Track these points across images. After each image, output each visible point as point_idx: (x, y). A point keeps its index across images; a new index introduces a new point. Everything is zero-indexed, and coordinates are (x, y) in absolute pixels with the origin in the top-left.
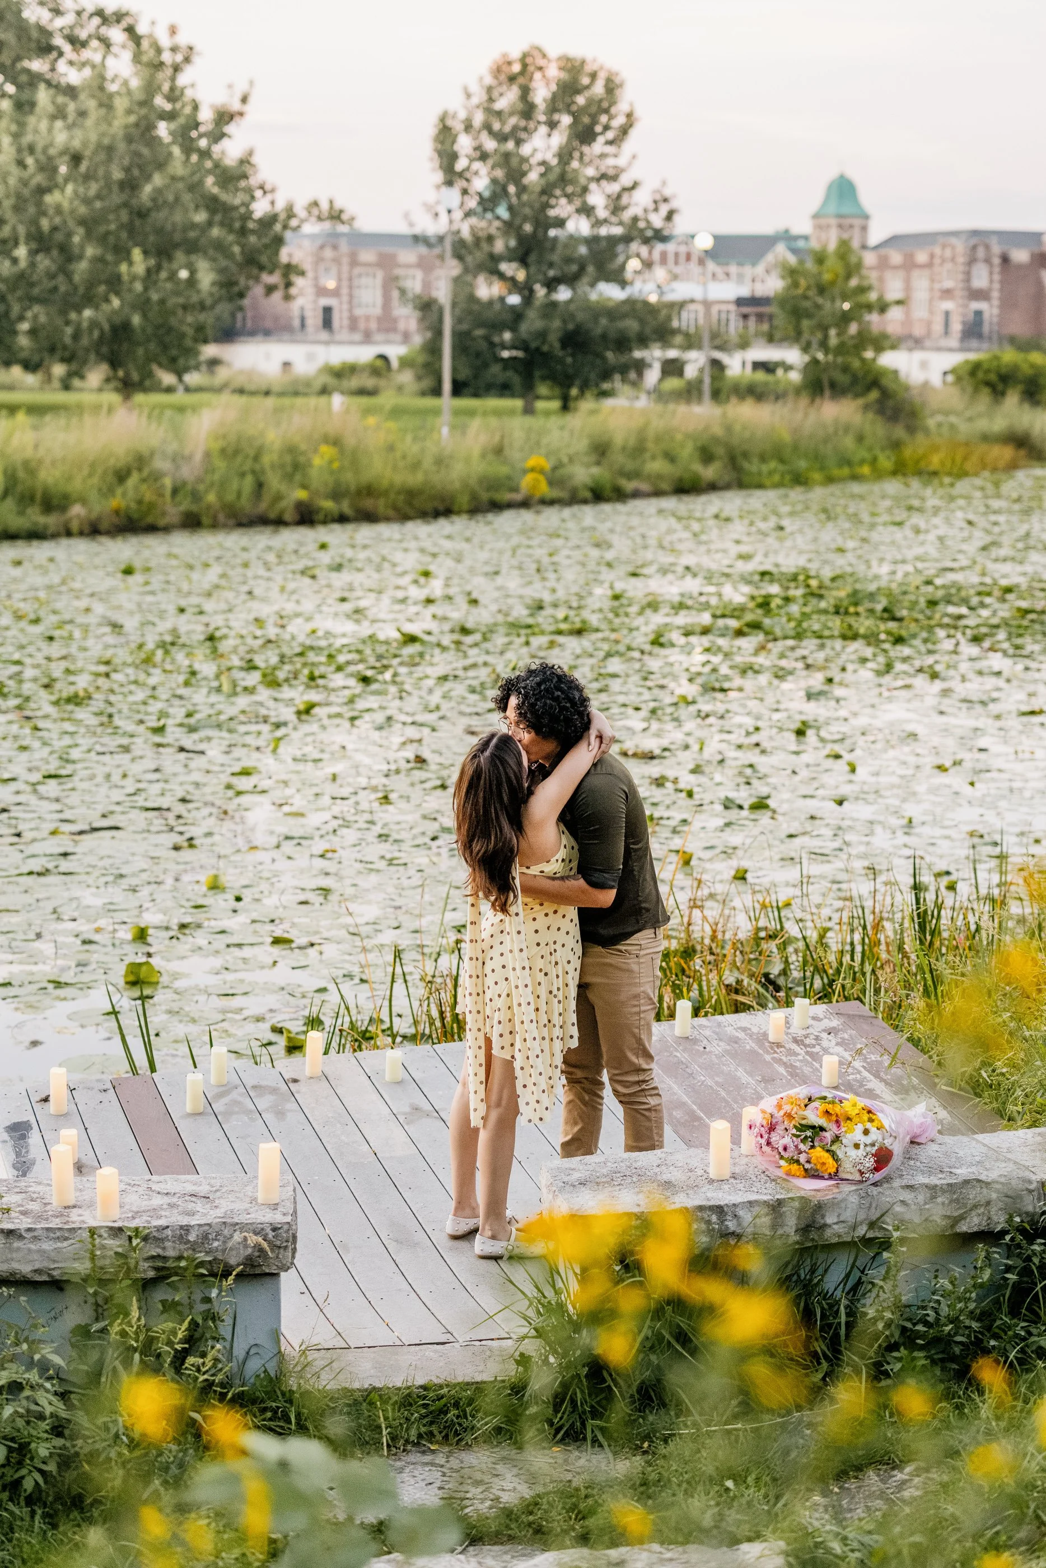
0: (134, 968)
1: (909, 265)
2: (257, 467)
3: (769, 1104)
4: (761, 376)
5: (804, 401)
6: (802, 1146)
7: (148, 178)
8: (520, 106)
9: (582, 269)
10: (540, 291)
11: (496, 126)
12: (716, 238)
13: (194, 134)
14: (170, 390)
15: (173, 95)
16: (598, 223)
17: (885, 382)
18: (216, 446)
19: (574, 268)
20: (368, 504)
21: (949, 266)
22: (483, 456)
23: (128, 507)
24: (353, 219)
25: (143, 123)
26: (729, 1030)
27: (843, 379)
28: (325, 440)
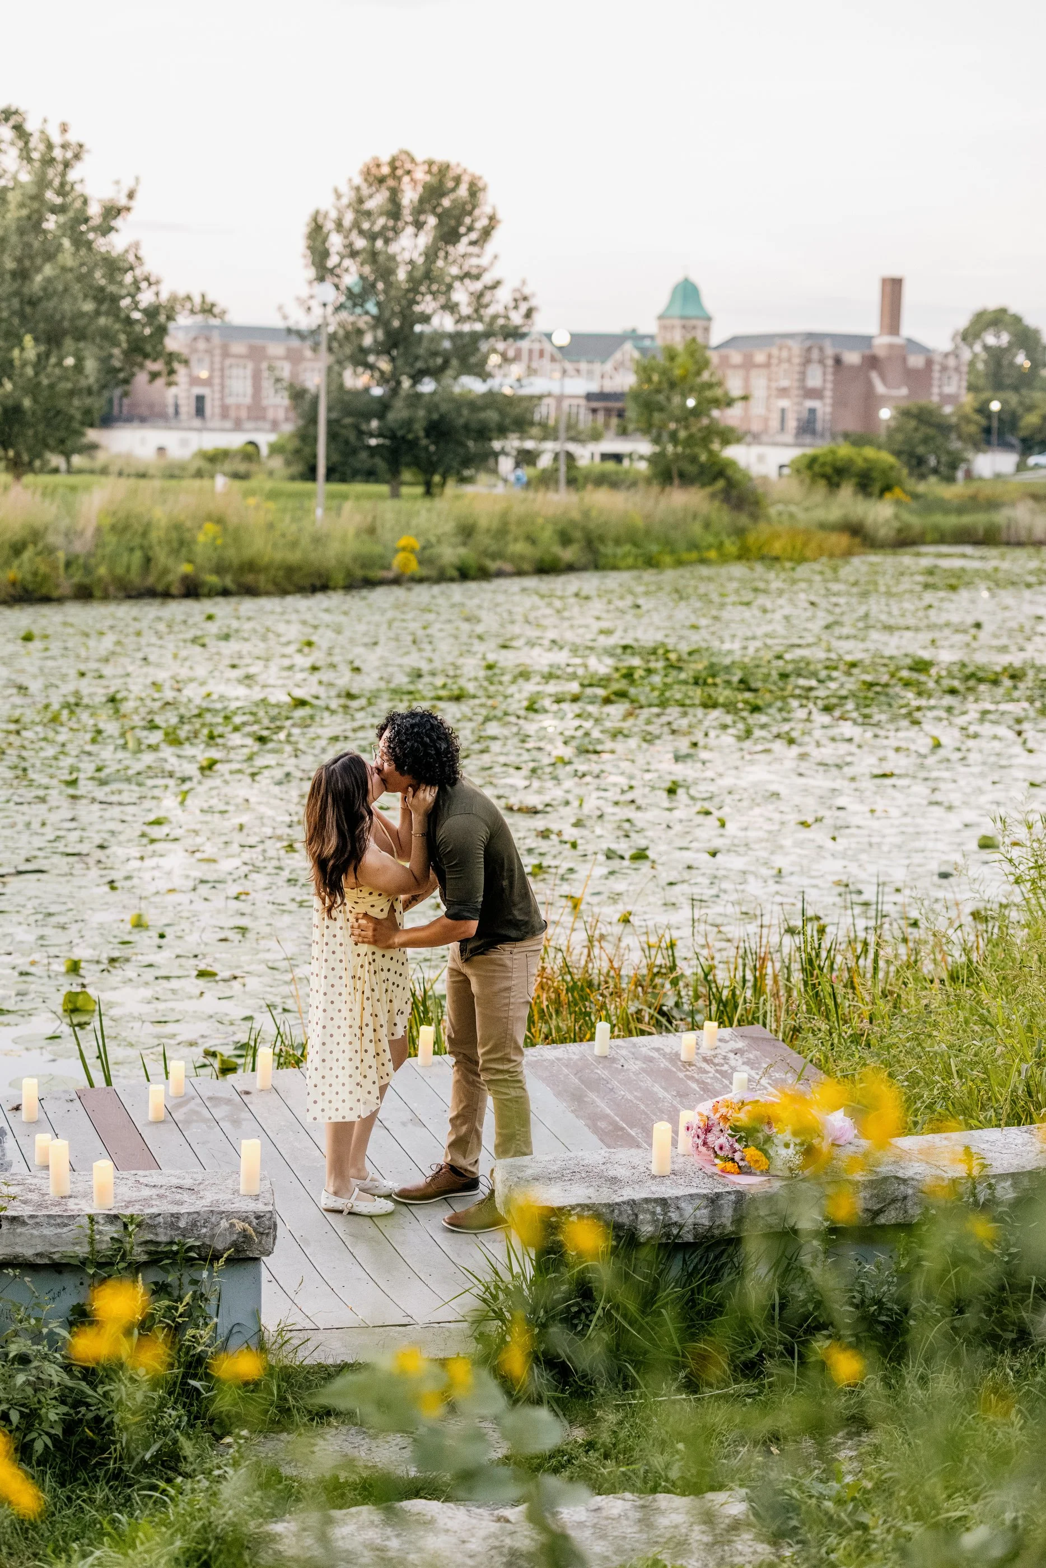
0: (71, 997)
1: (748, 365)
2: (146, 543)
3: (705, 1107)
4: (610, 466)
5: (655, 489)
6: (737, 1146)
7: (39, 270)
8: (389, 207)
9: (446, 363)
10: (406, 383)
11: (366, 226)
12: (574, 336)
13: (83, 228)
14: (56, 471)
15: (62, 191)
16: (460, 320)
17: (729, 472)
18: (108, 522)
19: (439, 361)
20: (249, 579)
21: (785, 366)
22: (358, 535)
23: (24, 580)
24: (224, 312)
25: (35, 217)
26: (644, 1050)
27: (691, 469)
28: (209, 518)
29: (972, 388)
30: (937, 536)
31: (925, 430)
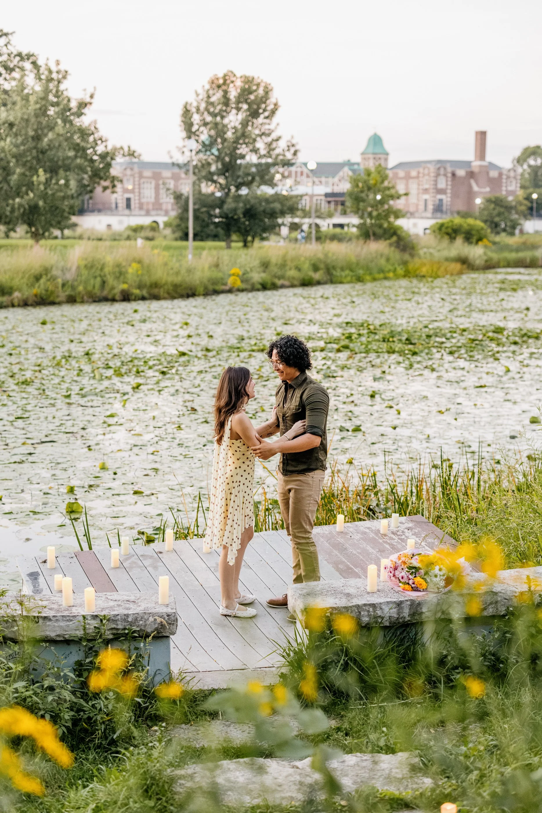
0: (70, 505)
1: (408, 177)
2: (102, 274)
3: (394, 557)
4: (338, 230)
5: (361, 241)
6: (410, 577)
7: (46, 135)
8: (222, 100)
9: (253, 179)
10: (233, 190)
11: (212, 110)
12: (318, 164)
13: (68, 113)
14: (56, 238)
15: (57, 95)
16: (260, 157)
17: (399, 232)
18: (83, 263)
19: (250, 178)
20: (155, 291)
21: (427, 177)
22: (210, 268)
23: (41, 293)
24: (140, 155)
25: (43, 108)
26: (362, 528)
27: (379, 231)
28: (134, 260)
29: (523, 187)
30: (505, 264)
31: (499, 209)
